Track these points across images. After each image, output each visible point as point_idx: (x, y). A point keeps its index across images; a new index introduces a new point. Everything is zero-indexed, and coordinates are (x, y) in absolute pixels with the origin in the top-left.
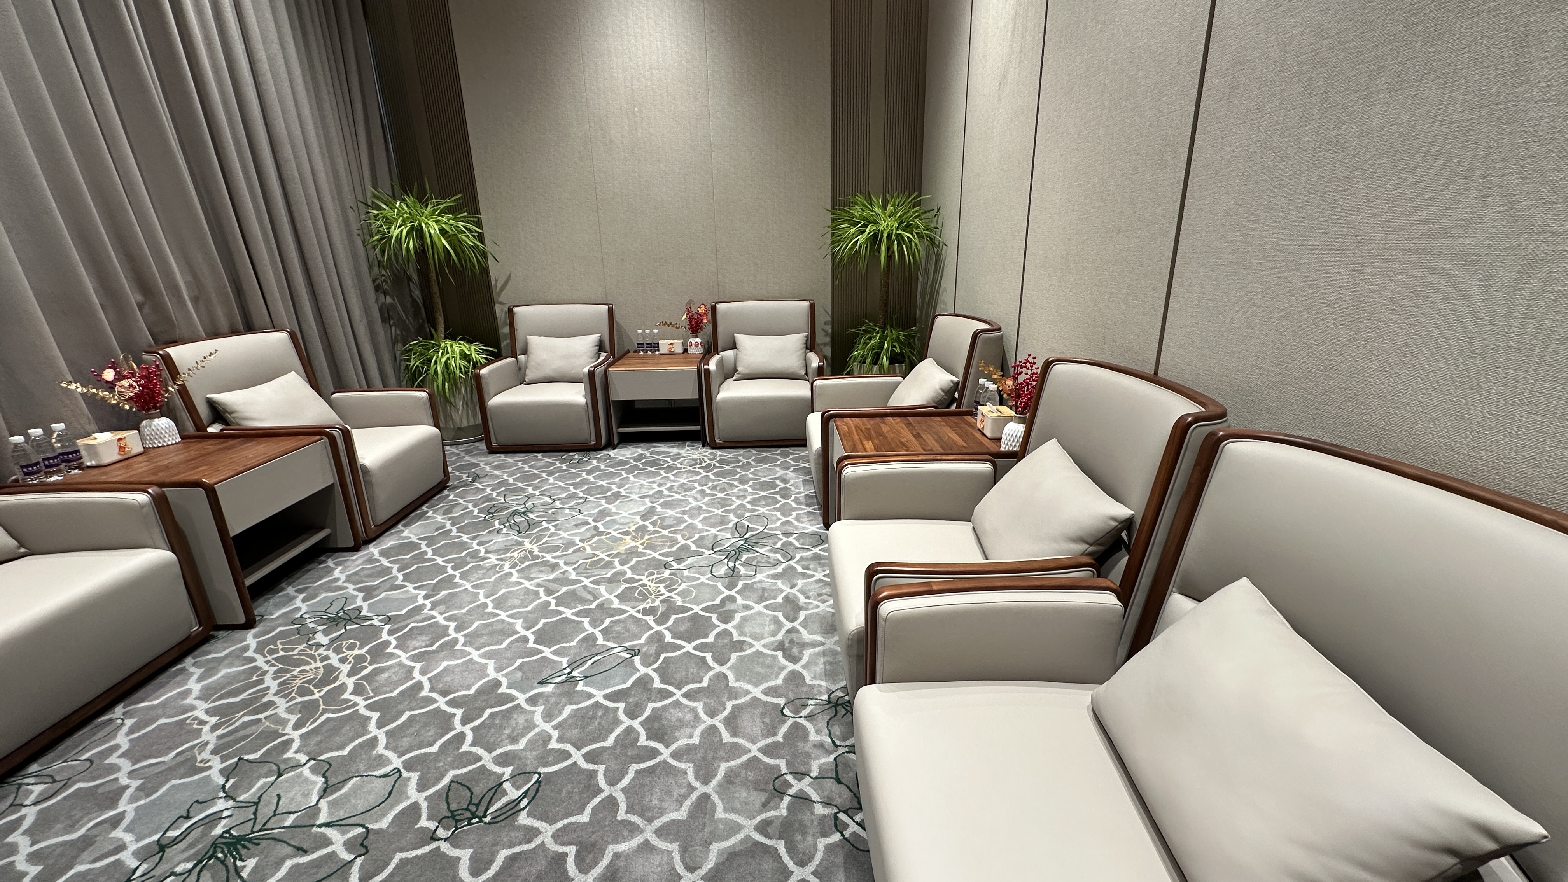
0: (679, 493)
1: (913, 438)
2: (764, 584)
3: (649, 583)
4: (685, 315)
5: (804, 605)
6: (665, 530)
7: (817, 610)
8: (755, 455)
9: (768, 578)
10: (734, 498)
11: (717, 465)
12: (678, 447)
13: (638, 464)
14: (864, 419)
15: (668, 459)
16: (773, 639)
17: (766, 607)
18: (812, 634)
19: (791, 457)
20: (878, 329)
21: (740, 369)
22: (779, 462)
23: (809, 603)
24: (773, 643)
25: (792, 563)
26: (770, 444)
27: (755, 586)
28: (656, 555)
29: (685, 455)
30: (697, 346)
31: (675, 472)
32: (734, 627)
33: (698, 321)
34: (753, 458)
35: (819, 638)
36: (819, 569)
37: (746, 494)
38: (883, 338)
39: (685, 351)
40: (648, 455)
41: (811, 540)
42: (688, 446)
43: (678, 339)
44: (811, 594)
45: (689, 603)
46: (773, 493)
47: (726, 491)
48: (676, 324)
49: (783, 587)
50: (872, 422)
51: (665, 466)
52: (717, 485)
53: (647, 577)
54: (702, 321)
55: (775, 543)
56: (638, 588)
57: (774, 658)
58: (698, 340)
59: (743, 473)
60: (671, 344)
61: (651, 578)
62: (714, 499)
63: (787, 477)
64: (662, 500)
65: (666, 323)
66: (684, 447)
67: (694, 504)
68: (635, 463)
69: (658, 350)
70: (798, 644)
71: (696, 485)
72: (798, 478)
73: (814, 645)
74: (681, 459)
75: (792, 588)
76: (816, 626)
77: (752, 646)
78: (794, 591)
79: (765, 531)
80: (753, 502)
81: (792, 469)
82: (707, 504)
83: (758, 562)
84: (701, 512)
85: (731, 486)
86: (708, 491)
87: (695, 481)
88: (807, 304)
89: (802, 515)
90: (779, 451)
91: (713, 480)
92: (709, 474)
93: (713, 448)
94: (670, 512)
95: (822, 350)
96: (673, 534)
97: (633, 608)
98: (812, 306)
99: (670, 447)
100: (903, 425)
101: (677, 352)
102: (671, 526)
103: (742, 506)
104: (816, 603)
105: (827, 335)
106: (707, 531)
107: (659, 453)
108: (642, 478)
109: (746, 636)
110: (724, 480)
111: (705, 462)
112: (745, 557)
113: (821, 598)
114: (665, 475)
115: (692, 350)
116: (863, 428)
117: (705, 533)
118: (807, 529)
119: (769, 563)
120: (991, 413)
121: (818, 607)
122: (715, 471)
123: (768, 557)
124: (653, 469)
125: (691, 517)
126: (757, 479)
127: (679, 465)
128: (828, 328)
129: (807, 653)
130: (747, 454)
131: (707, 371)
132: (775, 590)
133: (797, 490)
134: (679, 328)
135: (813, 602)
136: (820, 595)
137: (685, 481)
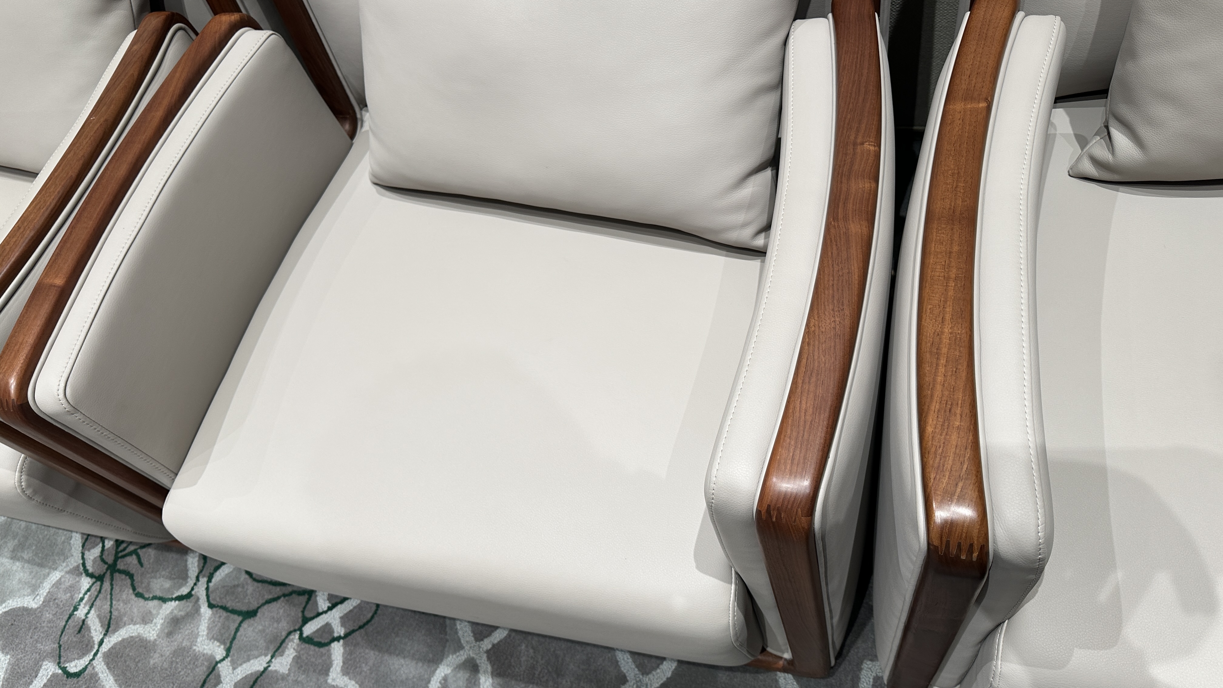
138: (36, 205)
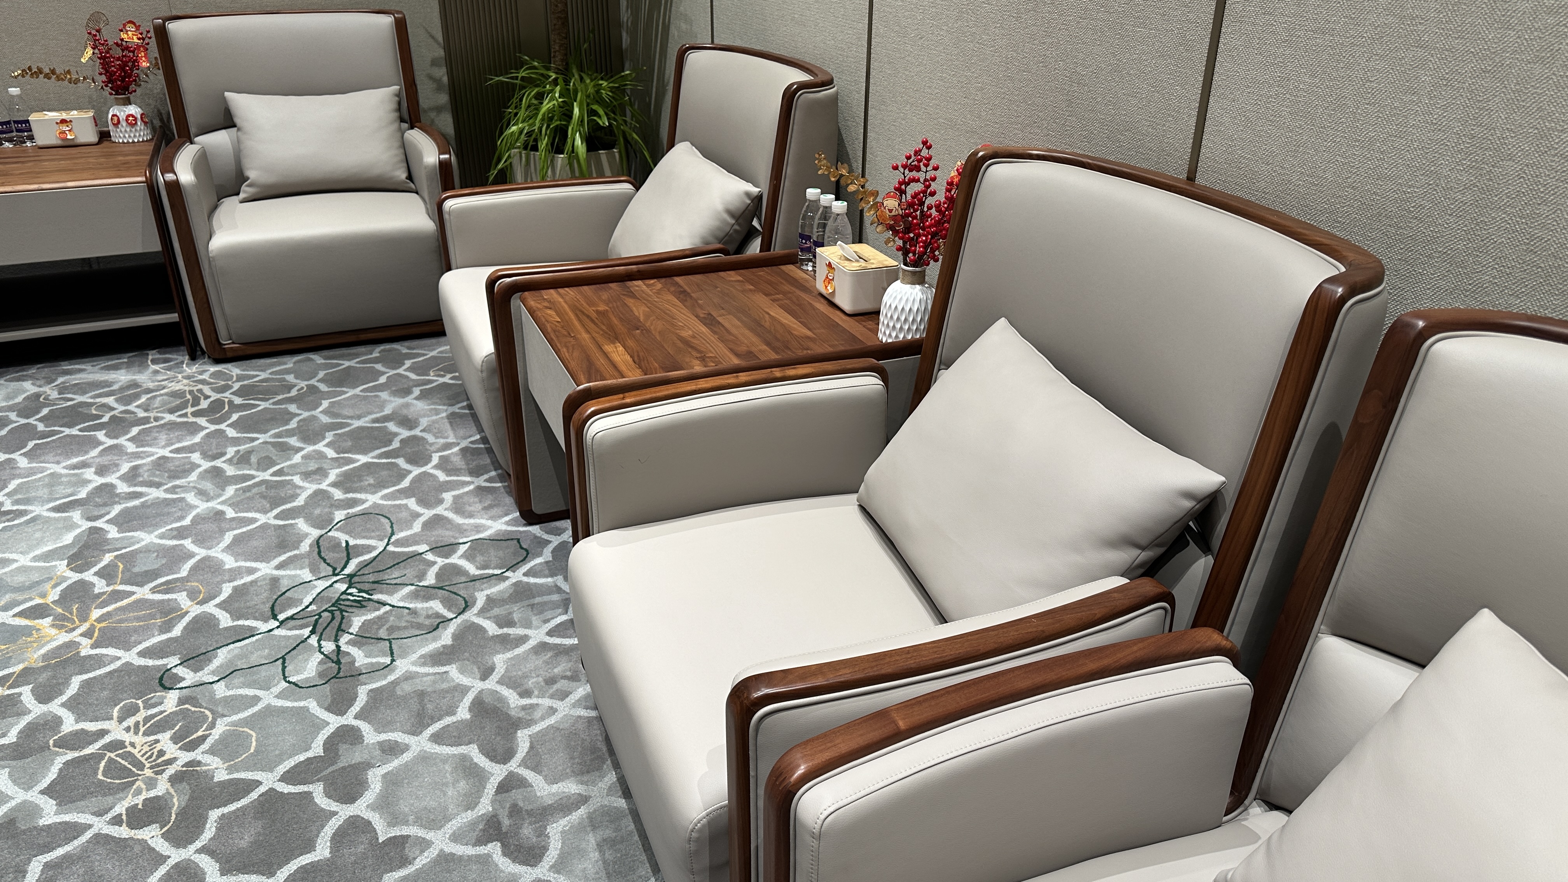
0: (158, 485)
1: (704, 329)
2: (418, 681)
3: (127, 738)
4: (89, 52)
5: (521, 714)
6: (141, 584)
7: (552, 720)
8: (326, 367)
9: (424, 664)
10: (297, 480)
11: (238, 401)
12: (129, 366)
13: (31, 421)
14: (586, 288)
15: (110, 401)
16: (470, 816)
17: (436, 738)
18: (555, 781)
19: (408, 363)
20: (554, 76)
21: (252, 174)
22: (383, 380)
23: (533, 707)
24: (473, 824)
25: (471, 616)
26: (352, 338)
27: (399, 692)
28: (131, 657)
29: (151, 385)
30: (133, 125)
31: (135, 431)
32: (372, 807)
33: (125, 64)
34: (321, 374)
35: (571, 787)
36: (535, 620)
37: (325, 466)
38: (569, 96)
39: (104, 136)
40: (54, 395)
41: (501, 553)
42: (154, 362)
43: (79, 108)
44: (530, 683)
45: (247, 769)
46: (387, 455)
47: (274, 464)
48: (69, 72)
49: (465, 681)
50: (605, 295)
51: (105, 419)
52: (249, 452)
53: (121, 720)
54: (135, 62)
55: (422, 576)
56: (102, 756)
57: (485, 861)
58: (134, 110)
59: (306, 414)
60: (63, 121)
61: (131, 721)
62: (249, 489)
63: (411, 413)
64: (117, 509)
65: (40, 71)
66: (143, 366)
67: (202, 507)
68: (23, 421)
69: (31, 138)
70: (530, 813)
71: (196, 457)
72: (437, 412)
73: (566, 806)
74: (143, 399)
75: (484, 677)
76: (559, 759)
77: (425, 844)
78: (491, 684)
79: (391, 548)
80: (346, 482)
81: (417, 391)
82: (234, 504)
83: (391, 630)
84: (225, 525)
85: (285, 449)
86: (230, 471)
87: (191, 449)
88: (387, 20)
89: (466, 499)
90: (377, 351)
91: (236, 441)
92: (223, 426)
93: (217, 361)
94: (146, 538)
95: (433, 121)
96: (166, 592)
97: (99, 814)
98: (401, 26)
99: (108, 368)
100: (671, 297)
101: (82, 139)
102: (151, 575)
103: (320, 495)
104: (546, 702)
105: (439, 88)
106: (252, 571)
107: (81, 389)
108: (50, 457)
109: (406, 823)
110: (262, 438)
111: (207, 397)
112: (357, 622)
113: (555, 687)
114: (110, 442)
115: (122, 135)
116: (591, 311)
117: (248, 579)
118: (486, 528)
119: (419, 626)
120: (846, 263)
121: (552, 711)
122: (235, 417)
123: (413, 612)
124: (75, 431)
125: (200, 541)
126: (342, 425)
127: (141, 414)
128: (441, 73)
129: (556, 830)
130: (305, 367)
131: (175, 187)
132: (447, 691)
133: (442, 441)
134: (77, 81)
135: (540, 701)
136: (551, 681)
137: (166, 452)
138: (935, 647)
